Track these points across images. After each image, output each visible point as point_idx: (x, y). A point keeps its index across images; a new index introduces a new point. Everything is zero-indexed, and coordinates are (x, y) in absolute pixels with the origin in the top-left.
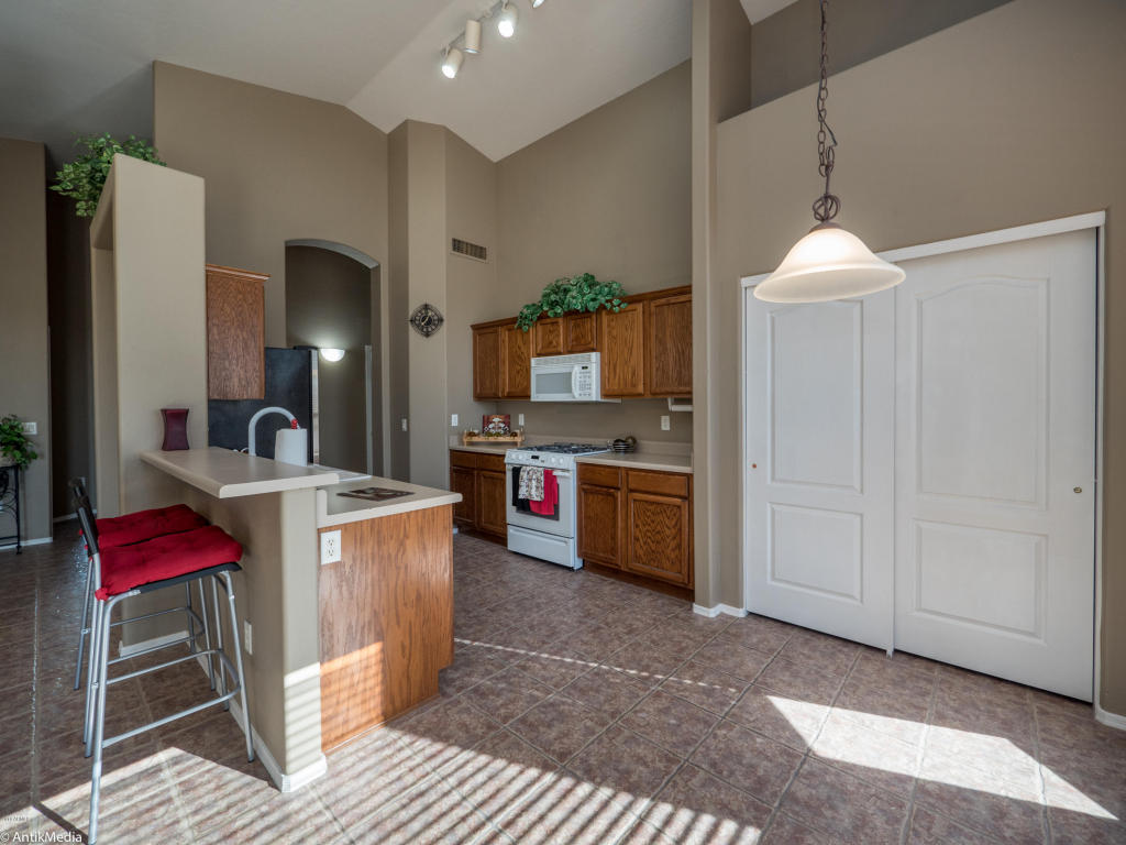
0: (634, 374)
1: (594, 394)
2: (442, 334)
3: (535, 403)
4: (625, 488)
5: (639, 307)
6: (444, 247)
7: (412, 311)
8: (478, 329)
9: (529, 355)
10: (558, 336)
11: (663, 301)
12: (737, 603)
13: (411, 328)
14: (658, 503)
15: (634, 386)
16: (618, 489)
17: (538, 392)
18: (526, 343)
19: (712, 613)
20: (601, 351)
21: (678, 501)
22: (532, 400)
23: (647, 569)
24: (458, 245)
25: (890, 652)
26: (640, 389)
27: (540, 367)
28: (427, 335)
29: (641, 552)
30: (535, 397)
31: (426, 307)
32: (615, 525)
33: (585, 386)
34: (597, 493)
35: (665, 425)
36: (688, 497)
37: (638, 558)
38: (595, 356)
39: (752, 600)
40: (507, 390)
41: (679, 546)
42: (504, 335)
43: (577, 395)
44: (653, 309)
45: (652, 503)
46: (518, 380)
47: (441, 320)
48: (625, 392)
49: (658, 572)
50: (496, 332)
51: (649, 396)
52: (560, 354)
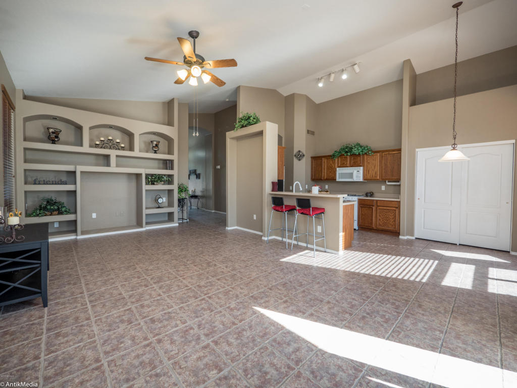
0: (376, 173)
1: (361, 179)
2: (304, 160)
3: (338, 182)
4: (376, 206)
5: (379, 154)
6: (305, 132)
7: (295, 153)
8: (313, 158)
9: (335, 167)
10: (347, 161)
11: (387, 153)
12: (412, 235)
13: (294, 158)
14: (388, 209)
15: (377, 177)
16: (373, 206)
17: (339, 178)
18: (334, 163)
19: (406, 238)
20: (364, 166)
21: (394, 209)
22: (337, 180)
23: (383, 228)
24: (308, 132)
25: (458, 244)
26: (378, 178)
27: (340, 171)
28: (300, 160)
29: (381, 223)
30: (338, 180)
31: (299, 151)
32: (372, 217)
33: (357, 177)
34: (366, 207)
35: (383, 188)
36: (399, 207)
37: (380, 225)
38: (362, 168)
39: (417, 234)
40: (325, 178)
41: (395, 221)
42: (324, 160)
43: (355, 179)
44: (383, 155)
45: (385, 209)
46: (330, 175)
47: (304, 155)
48: (373, 178)
49: (387, 228)
50: (322, 159)
51: (381, 180)
52: (347, 167)
